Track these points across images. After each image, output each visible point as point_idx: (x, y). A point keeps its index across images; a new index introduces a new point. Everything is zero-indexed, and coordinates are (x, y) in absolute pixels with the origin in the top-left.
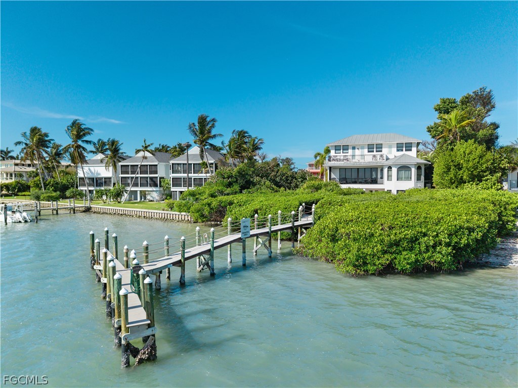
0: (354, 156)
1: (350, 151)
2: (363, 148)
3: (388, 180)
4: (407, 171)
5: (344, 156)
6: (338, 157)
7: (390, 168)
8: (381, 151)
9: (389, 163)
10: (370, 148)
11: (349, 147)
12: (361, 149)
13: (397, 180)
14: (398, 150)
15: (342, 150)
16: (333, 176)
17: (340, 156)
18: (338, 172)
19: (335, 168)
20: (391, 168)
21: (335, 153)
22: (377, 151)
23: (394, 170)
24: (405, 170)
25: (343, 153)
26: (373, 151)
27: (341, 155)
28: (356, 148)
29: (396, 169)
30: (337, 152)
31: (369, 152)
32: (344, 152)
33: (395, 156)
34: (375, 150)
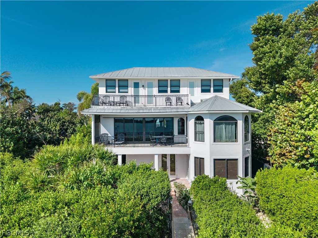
0: (138, 96)
1: (131, 91)
2: (150, 86)
3: (195, 140)
4: (229, 124)
5: (121, 97)
6: (111, 99)
7: (199, 119)
8: (178, 91)
9: (197, 111)
10: (162, 86)
11: (129, 82)
12: (148, 87)
13: (214, 141)
14: (203, 91)
15: (117, 89)
16: (103, 130)
17: (114, 96)
18: (111, 123)
19: (107, 117)
20: (202, 119)
21: (107, 92)
22: (172, 92)
23: (208, 123)
24: (226, 124)
25: (119, 92)
26: (166, 91)
27: (116, 95)
28: (140, 85)
29: (212, 122)
30: (109, 90)
31: (160, 91)
32: (121, 90)
33: (201, 101)
34: (169, 89)
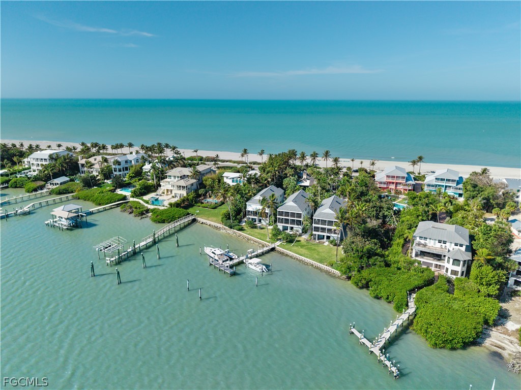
13: (452, 265)
20: (450, 258)
21: (419, 239)
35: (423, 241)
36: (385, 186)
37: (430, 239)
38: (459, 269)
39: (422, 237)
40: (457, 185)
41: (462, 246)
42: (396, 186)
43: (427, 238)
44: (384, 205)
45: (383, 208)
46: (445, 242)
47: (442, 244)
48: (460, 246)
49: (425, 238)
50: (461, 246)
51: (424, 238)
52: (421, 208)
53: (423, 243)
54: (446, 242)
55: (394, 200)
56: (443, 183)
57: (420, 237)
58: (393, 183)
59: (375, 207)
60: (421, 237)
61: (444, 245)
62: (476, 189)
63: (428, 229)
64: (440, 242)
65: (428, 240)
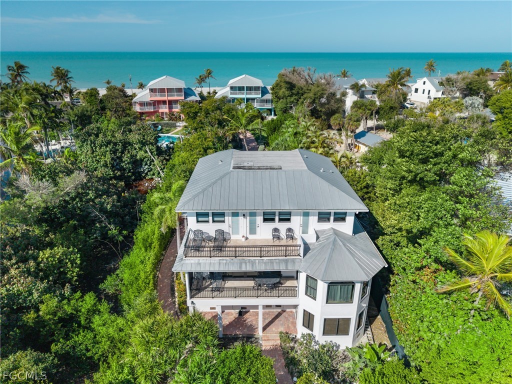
3: (306, 294)
8: (289, 220)
10: (268, 214)
11: (227, 213)
12: (250, 216)
13: (327, 302)
14: (320, 220)
22: (280, 221)
23: (322, 289)
24: (342, 285)
25: (214, 221)
26: (273, 220)
28: (240, 214)
29: (326, 286)
31: (265, 220)
35: (210, 229)
36: (151, 109)
37: (235, 214)
38: (349, 311)
39: (207, 215)
40: (262, 96)
41: (343, 219)
42: (170, 108)
43: (223, 215)
44: (134, 137)
45: (130, 144)
46: (285, 217)
47: (277, 224)
48: (336, 220)
49: (218, 216)
50: (340, 217)
51: (214, 215)
52: (208, 131)
53: (213, 234)
54: (290, 214)
55: (168, 131)
56: (243, 94)
57: (198, 215)
58: (164, 102)
59: (109, 142)
60: (201, 216)
61: (283, 227)
62: (293, 91)
63: (221, 178)
64: (268, 218)
65: (228, 219)
